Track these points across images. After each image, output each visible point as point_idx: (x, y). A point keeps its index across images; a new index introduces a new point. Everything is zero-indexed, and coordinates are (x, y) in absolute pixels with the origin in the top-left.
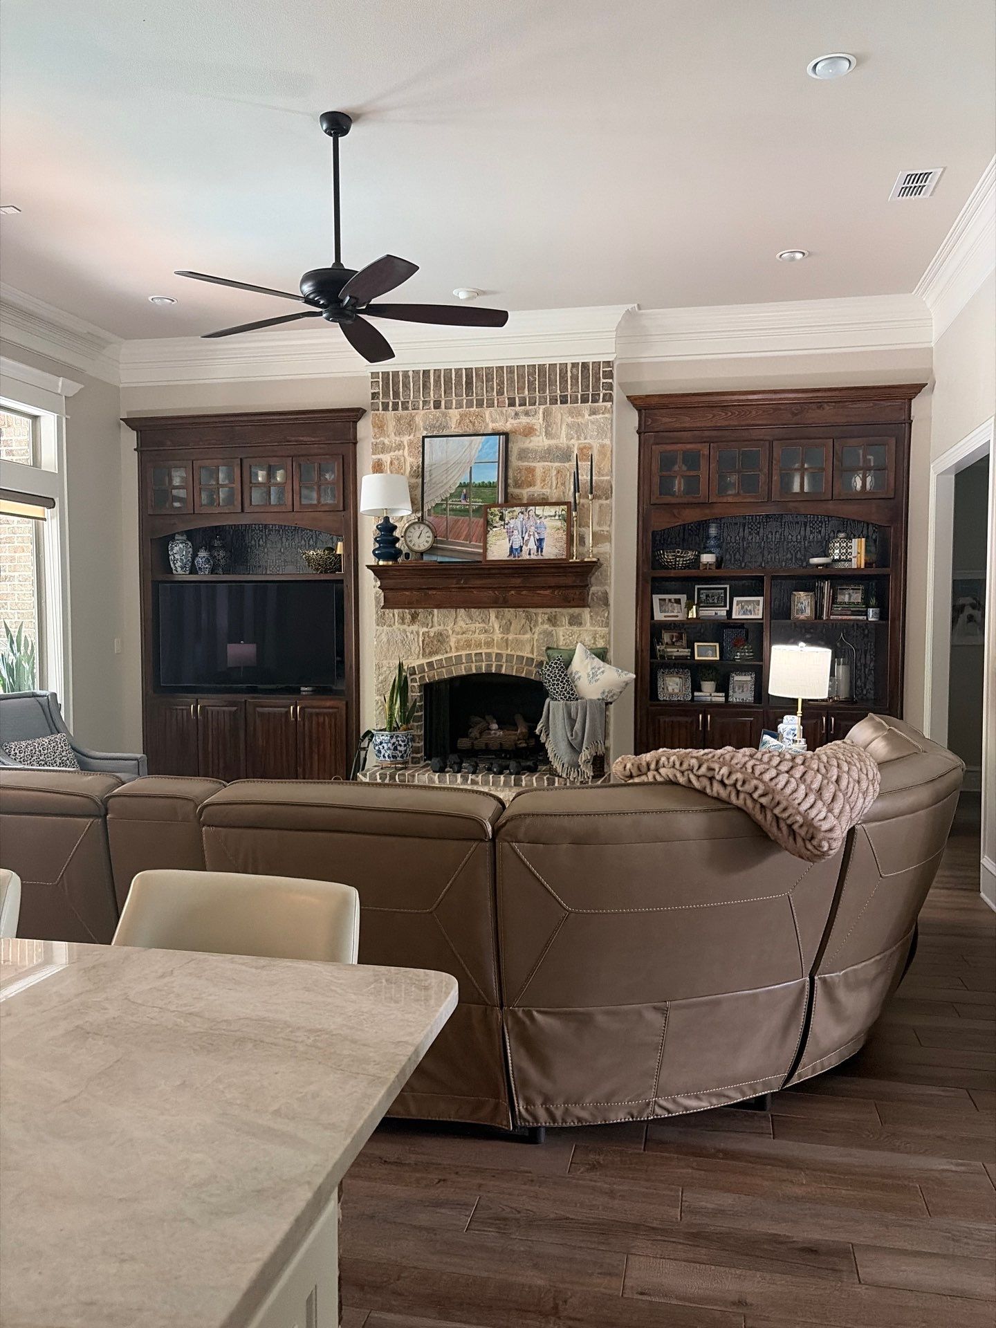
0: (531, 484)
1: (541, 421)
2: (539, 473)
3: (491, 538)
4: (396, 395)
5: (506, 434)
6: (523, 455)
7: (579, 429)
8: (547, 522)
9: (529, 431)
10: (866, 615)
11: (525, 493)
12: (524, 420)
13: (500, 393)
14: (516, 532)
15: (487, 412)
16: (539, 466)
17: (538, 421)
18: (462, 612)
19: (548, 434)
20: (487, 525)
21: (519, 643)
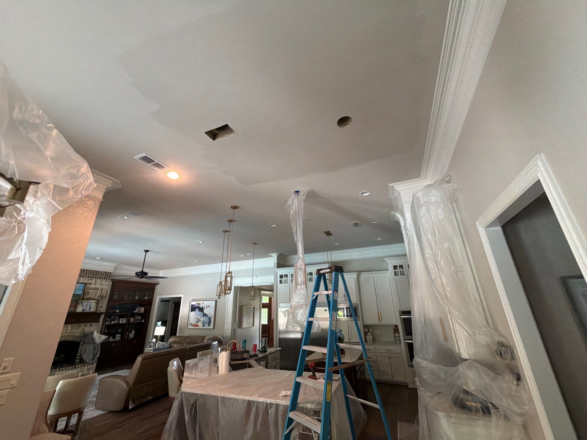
0: (88, 295)
1: (94, 282)
2: (91, 293)
3: (78, 307)
5: (86, 284)
6: (88, 288)
7: (101, 284)
9: (91, 284)
10: (142, 321)
11: (86, 297)
12: (90, 281)
14: (85, 306)
15: (81, 278)
16: (91, 291)
19: (95, 285)
20: (77, 304)
21: (75, 332)
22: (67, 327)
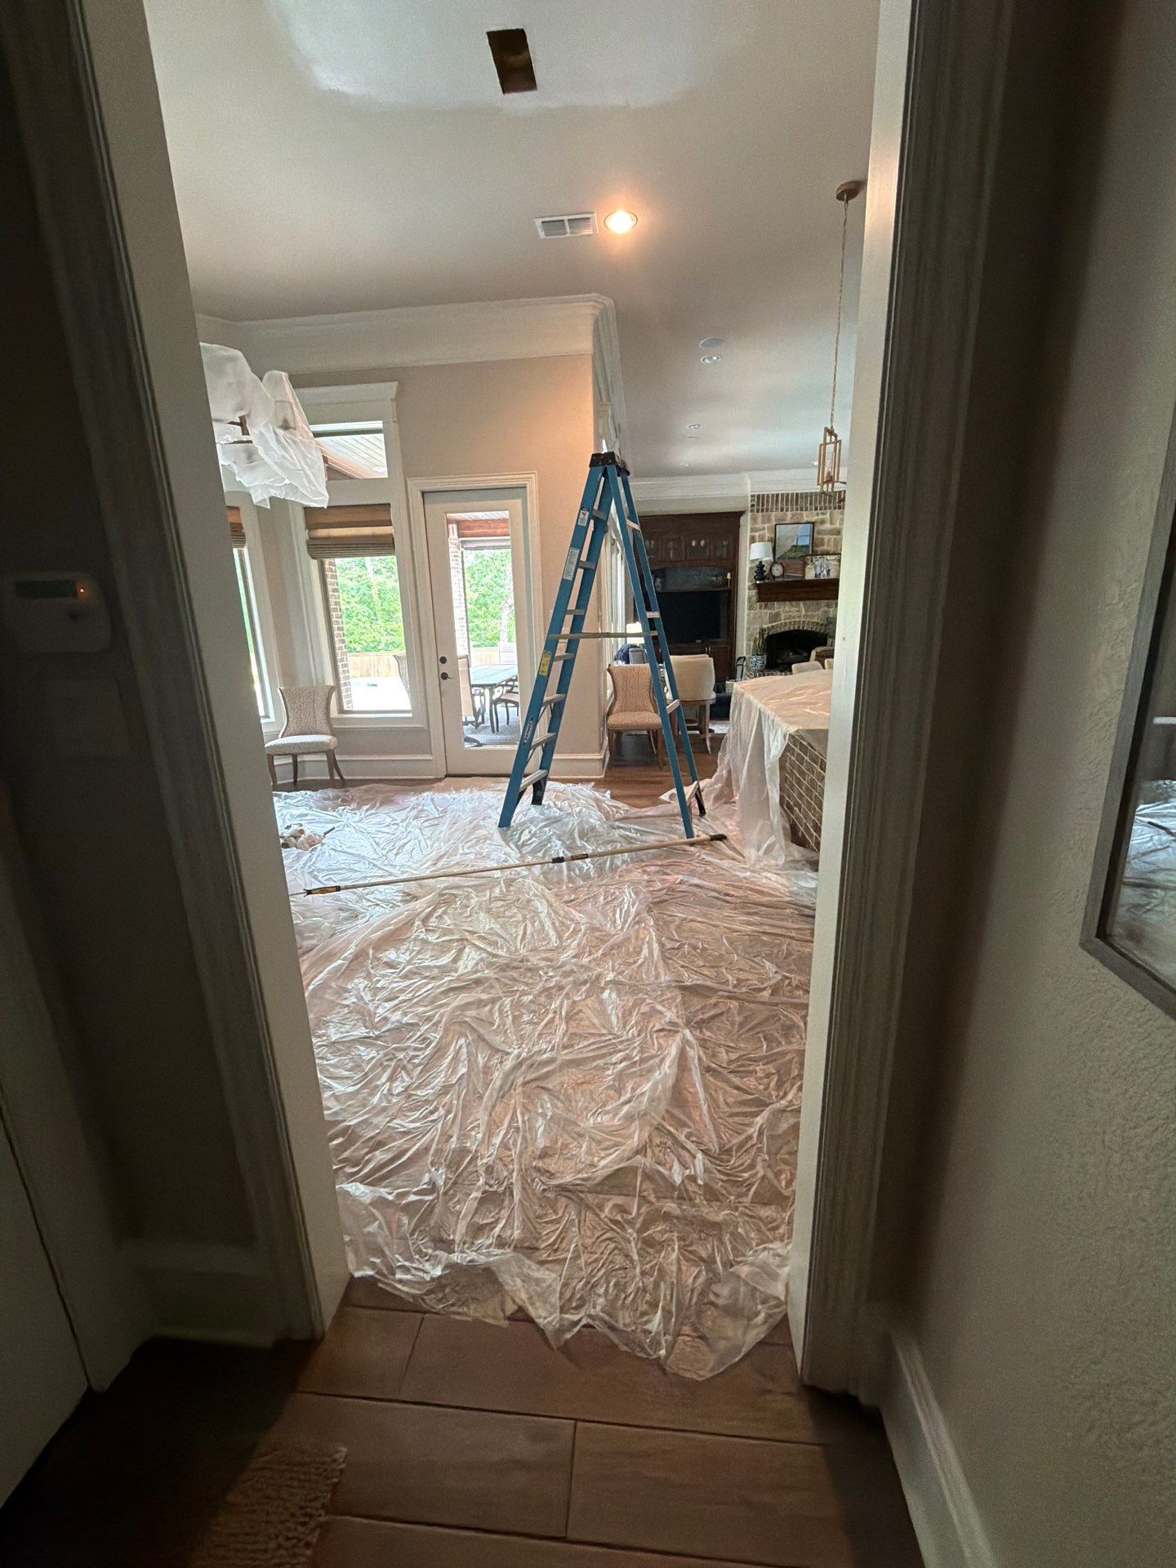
2: (826, 541)
3: (807, 570)
4: (763, 505)
5: (813, 523)
6: (819, 533)
8: (832, 563)
9: (823, 522)
11: (820, 549)
12: (821, 517)
13: (811, 504)
14: (818, 567)
15: (804, 513)
16: (826, 538)
17: (828, 516)
18: (788, 603)
19: (831, 523)
20: (805, 564)
21: (813, 616)
22: (798, 606)
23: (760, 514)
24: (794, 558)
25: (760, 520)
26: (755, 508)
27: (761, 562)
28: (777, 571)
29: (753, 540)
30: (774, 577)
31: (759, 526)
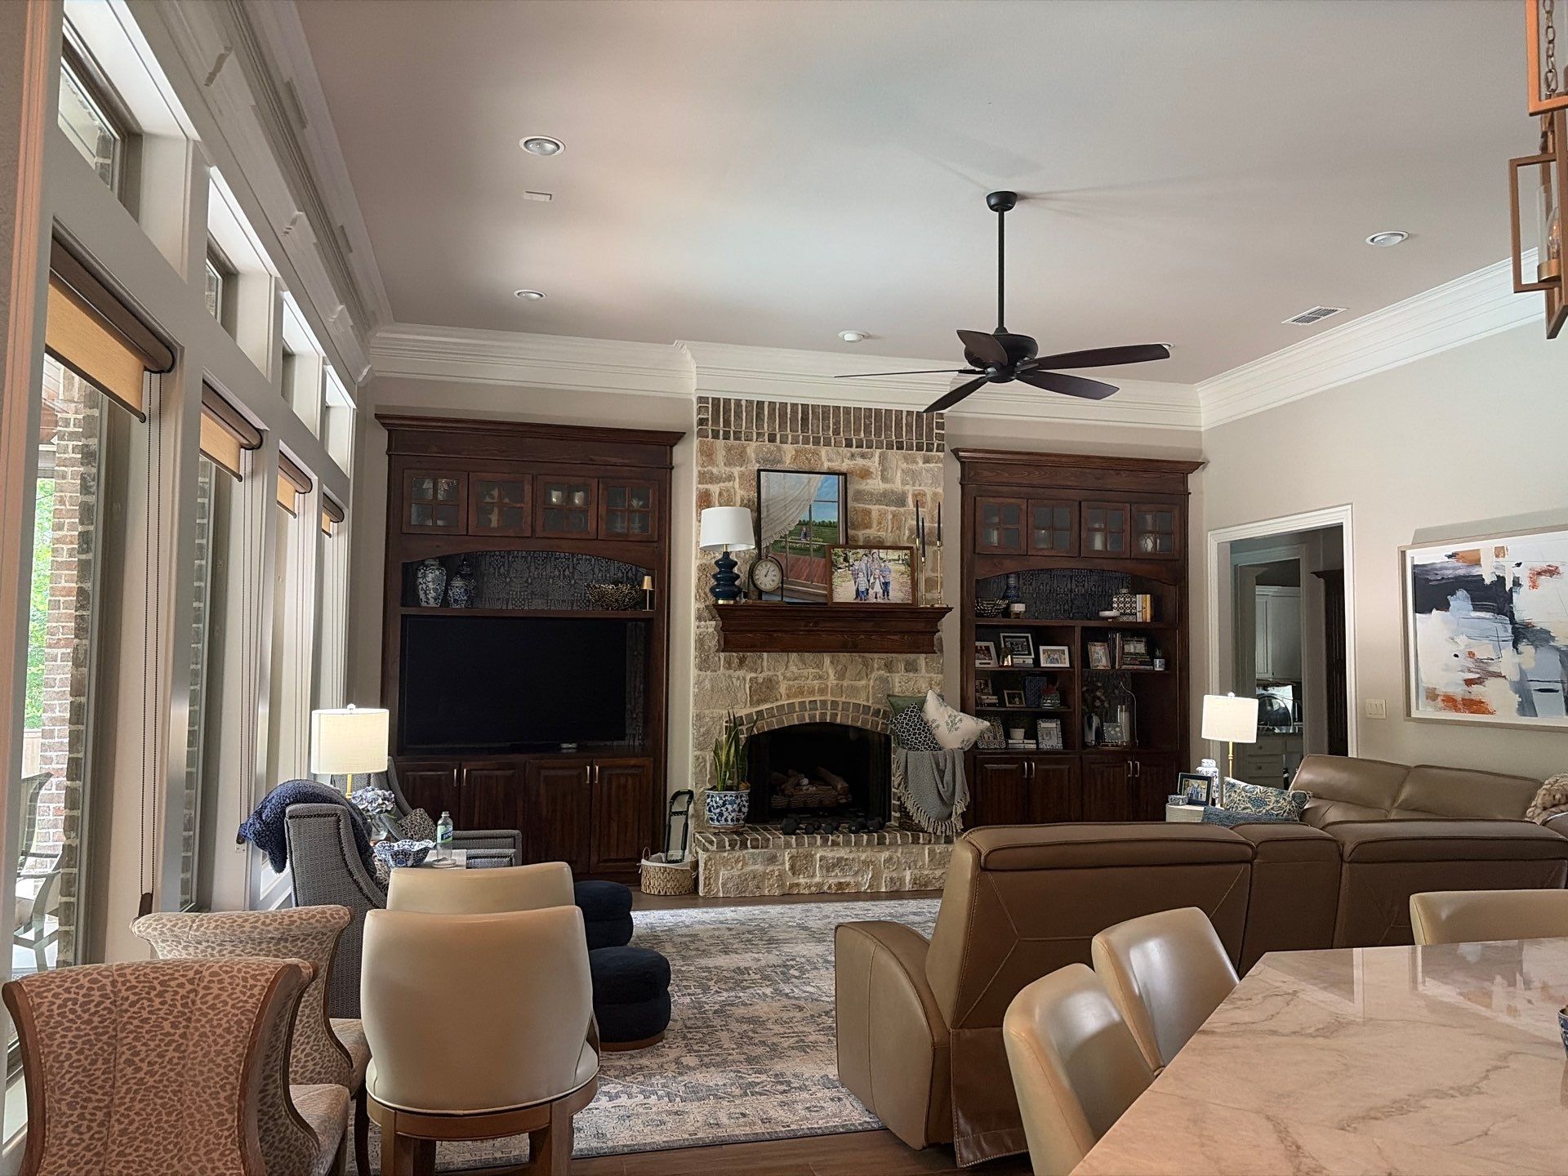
0: (868, 526)
1: (877, 464)
2: (875, 515)
3: (836, 581)
4: (727, 423)
5: (845, 474)
6: (860, 496)
7: (914, 476)
8: (891, 566)
9: (865, 474)
10: (1152, 664)
11: (861, 535)
12: (860, 462)
13: (836, 432)
14: (861, 575)
15: (824, 451)
16: (875, 509)
17: (874, 464)
18: (794, 656)
19: (884, 479)
20: (832, 566)
21: (854, 690)
22: (820, 666)
23: (720, 442)
24: (805, 551)
25: (720, 456)
26: (710, 427)
27: (727, 554)
28: (768, 577)
29: (705, 501)
30: (760, 592)
31: (720, 469)
